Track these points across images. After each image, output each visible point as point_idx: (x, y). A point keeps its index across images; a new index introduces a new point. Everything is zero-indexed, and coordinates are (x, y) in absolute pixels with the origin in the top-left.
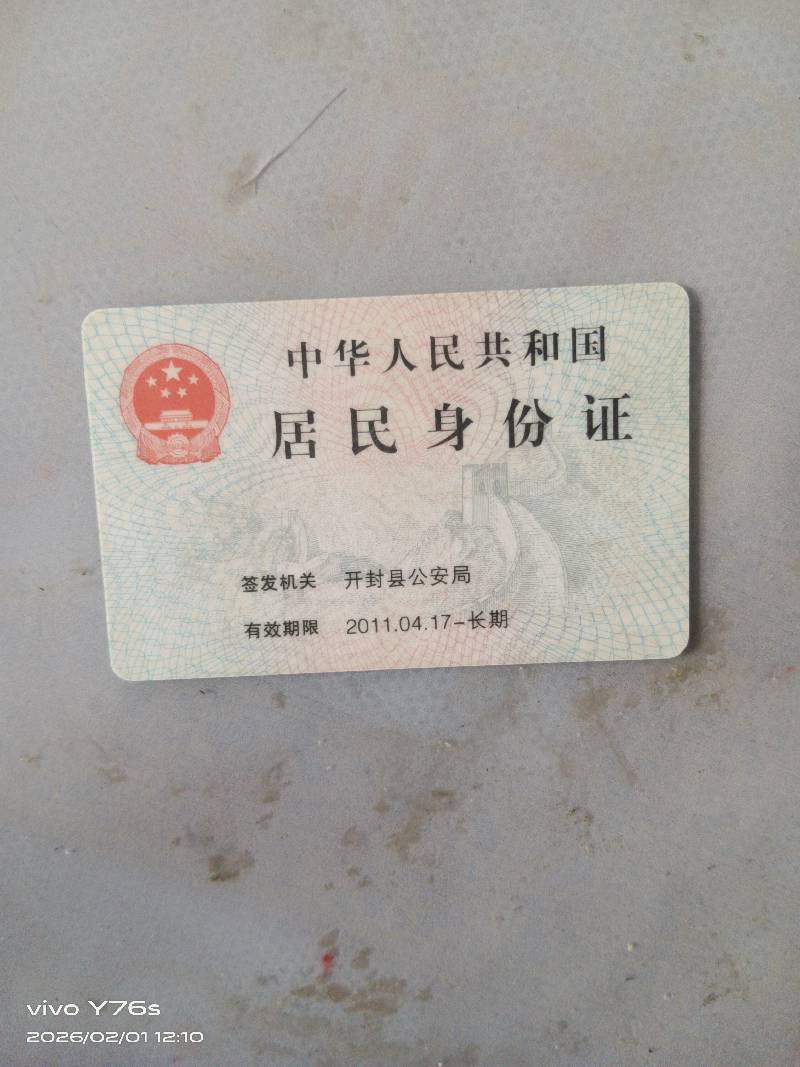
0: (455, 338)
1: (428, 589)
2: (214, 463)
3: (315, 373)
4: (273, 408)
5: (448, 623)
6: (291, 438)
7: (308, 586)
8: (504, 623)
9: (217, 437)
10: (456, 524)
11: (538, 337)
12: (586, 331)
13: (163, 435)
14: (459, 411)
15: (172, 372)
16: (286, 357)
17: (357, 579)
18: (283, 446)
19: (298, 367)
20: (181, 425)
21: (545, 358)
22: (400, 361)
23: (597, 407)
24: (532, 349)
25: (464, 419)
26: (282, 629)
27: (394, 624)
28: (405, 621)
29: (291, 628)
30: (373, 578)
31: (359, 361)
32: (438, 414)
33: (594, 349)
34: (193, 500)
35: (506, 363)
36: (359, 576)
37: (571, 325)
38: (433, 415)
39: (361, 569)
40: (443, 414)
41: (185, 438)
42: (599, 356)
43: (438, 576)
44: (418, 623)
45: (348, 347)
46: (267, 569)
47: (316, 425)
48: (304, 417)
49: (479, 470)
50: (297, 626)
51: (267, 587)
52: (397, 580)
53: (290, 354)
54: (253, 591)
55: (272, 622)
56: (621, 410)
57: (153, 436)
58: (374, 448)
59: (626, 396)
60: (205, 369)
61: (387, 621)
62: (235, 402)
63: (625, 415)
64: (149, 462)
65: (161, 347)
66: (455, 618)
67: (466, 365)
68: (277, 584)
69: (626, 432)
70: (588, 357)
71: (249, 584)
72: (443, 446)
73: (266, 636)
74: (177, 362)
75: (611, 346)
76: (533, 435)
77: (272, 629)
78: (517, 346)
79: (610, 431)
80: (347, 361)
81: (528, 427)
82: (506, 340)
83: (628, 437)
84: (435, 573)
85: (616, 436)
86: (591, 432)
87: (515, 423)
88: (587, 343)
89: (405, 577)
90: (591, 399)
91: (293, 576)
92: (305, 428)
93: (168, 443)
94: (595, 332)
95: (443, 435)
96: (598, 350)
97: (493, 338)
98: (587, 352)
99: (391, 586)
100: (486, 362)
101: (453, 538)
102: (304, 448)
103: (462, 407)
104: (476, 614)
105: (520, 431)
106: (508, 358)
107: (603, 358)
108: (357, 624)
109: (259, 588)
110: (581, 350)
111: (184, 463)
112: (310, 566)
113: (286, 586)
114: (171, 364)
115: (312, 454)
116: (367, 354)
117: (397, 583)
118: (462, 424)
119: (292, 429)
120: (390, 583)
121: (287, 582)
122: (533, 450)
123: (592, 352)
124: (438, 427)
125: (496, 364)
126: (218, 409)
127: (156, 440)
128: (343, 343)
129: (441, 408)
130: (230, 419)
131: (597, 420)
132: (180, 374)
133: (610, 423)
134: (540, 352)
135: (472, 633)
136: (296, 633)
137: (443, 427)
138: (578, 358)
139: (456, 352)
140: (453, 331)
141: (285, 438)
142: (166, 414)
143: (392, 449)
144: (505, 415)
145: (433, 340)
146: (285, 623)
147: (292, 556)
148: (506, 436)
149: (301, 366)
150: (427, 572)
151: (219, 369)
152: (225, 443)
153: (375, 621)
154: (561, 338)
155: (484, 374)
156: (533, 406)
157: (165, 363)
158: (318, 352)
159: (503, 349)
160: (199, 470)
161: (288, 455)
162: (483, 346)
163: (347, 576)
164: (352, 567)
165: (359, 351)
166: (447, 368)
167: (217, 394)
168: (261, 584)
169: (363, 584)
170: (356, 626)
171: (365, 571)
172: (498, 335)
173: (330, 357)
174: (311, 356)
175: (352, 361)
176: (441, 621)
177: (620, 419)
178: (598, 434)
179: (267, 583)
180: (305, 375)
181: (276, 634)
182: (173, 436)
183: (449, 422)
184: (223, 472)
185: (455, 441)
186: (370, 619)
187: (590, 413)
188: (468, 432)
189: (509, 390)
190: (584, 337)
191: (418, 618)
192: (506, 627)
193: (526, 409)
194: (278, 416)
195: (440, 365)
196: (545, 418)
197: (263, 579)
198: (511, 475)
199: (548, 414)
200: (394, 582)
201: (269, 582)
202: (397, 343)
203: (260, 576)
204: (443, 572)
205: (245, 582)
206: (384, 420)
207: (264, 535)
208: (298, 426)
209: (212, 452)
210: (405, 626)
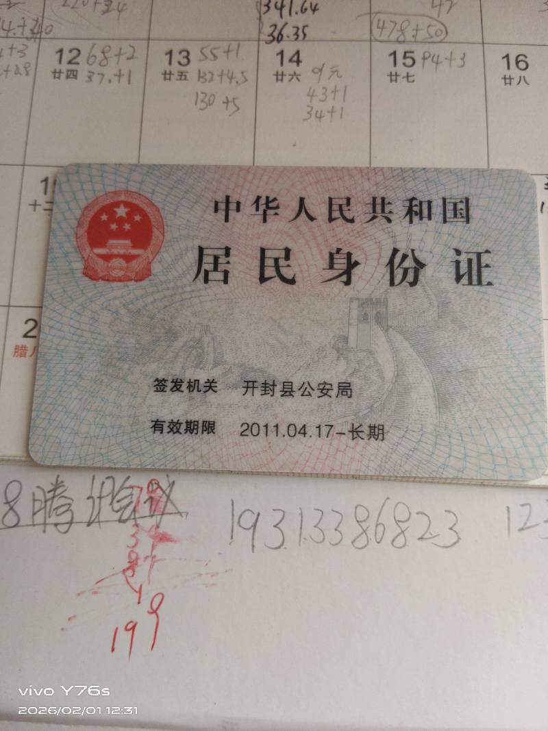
0: (348, 200)
1: (314, 401)
2: (145, 283)
3: (234, 219)
4: (197, 243)
5: (331, 432)
6: (210, 267)
7: (211, 391)
8: (380, 437)
9: (150, 263)
10: (341, 346)
11: (414, 203)
12: (454, 201)
13: (107, 258)
14: (349, 255)
15: (121, 212)
16: (213, 205)
17: (253, 387)
18: (202, 273)
19: (221, 214)
20: (122, 252)
21: (421, 218)
22: (303, 214)
23: (463, 258)
24: (410, 212)
25: (353, 261)
26: (183, 427)
27: (283, 430)
28: (292, 428)
29: (191, 427)
30: (268, 387)
31: (270, 212)
32: (331, 255)
33: (461, 214)
34: (122, 311)
35: (389, 221)
36: (256, 385)
37: (443, 195)
38: (327, 256)
39: (258, 380)
40: (336, 256)
41: (124, 262)
42: (465, 220)
43: (324, 390)
44: (303, 431)
45: (263, 201)
46: (177, 372)
47: (232, 259)
48: (222, 252)
49: (363, 303)
50: (197, 425)
51: (175, 389)
52: (288, 391)
53: (216, 203)
54: (162, 391)
55: (175, 420)
56: (483, 262)
57: (99, 259)
58: (277, 279)
59: (487, 252)
60: (147, 210)
61: (277, 426)
62: (168, 237)
63: (487, 266)
64: (91, 278)
65: (116, 193)
66: (338, 428)
67: (357, 220)
68: (184, 387)
69: (488, 280)
70: (455, 220)
71: (160, 385)
72: (334, 281)
73: (169, 432)
74: (126, 204)
75: (473, 212)
76: (410, 277)
77: (174, 427)
78: (399, 209)
79: (475, 278)
80: (261, 212)
81: (406, 271)
82: (389, 203)
83: (490, 284)
84: (321, 387)
85: (480, 283)
86: (458, 278)
87: (395, 267)
88: (455, 210)
89: (295, 387)
90: (458, 252)
91: (198, 381)
92: (222, 260)
93: (110, 265)
94: (461, 202)
95: (335, 273)
96: (464, 215)
97: (379, 201)
98: (455, 216)
99: (282, 396)
100: (373, 219)
101: (338, 358)
102: (220, 276)
103: (351, 252)
104: (356, 425)
105: (399, 274)
106: (392, 217)
107: (468, 221)
108: (249, 427)
109: (168, 389)
110: (450, 214)
111: (120, 281)
112: (215, 373)
113: (191, 389)
114: (122, 206)
115: (226, 281)
116: (277, 207)
117: (288, 394)
118: (351, 265)
119: (211, 260)
120: (283, 393)
121: (193, 385)
122: (410, 290)
123: (459, 216)
124: (331, 267)
125: (381, 221)
126: (153, 241)
127: (101, 262)
128: (259, 198)
129: (334, 251)
130: (163, 249)
131: (464, 268)
132: (128, 213)
133: (475, 272)
134: (416, 214)
135: (352, 443)
136: (195, 431)
137: (335, 266)
138: (448, 220)
139: (349, 210)
140: (347, 194)
141: (205, 266)
142: (111, 242)
143: (292, 282)
144: (387, 260)
145: (330, 199)
146: (187, 422)
147: (200, 363)
148: (388, 276)
149: (224, 213)
150: (314, 385)
151: (159, 211)
152: (156, 268)
153: (266, 426)
154: (433, 204)
155: (370, 228)
156: (410, 254)
157: (117, 204)
158: (238, 204)
159: (387, 210)
160: (131, 287)
161: (206, 280)
162: (370, 207)
163: (245, 385)
164: (251, 377)
165: (271, 205)
166: (340, 221)
167: (155, 230)
168: (170, 385)
169: (258, 392)
170: (248, 429)
171: (262, 380)
172: (383, 199)
173: (248, 208)
174: (233, 206)
175: (265, 212)
176: (324, 430)
177: (483, 269)
178: (465, 280)
179: (175, 386)
180: (227, 220)
181: (178, 431)
182: (114, 260)
183: (341, 263)
184: (151, 290)
185: (344, 278)
186: (262, 424)
187: (458, 263)
188: (356, 271)
189: (390, 241)
190: (452, 204)
191: (304, 426)
192: (383, 440)
193: (405, 257)
194: (201, 250)
195: (335, 219)
196: (420, 265)
197: (172, 382)
198: (391, 309)
199: (423, 262)
200: (286, 392)
201: (177, 385)
202: (302, 200)
203: (170, 379)
204: (327, 387)
205: (157, 383)
206: (287, 258)
207: (178, 344)
208: (216, 258)
209: (144, 274)
210: (292, 433)
